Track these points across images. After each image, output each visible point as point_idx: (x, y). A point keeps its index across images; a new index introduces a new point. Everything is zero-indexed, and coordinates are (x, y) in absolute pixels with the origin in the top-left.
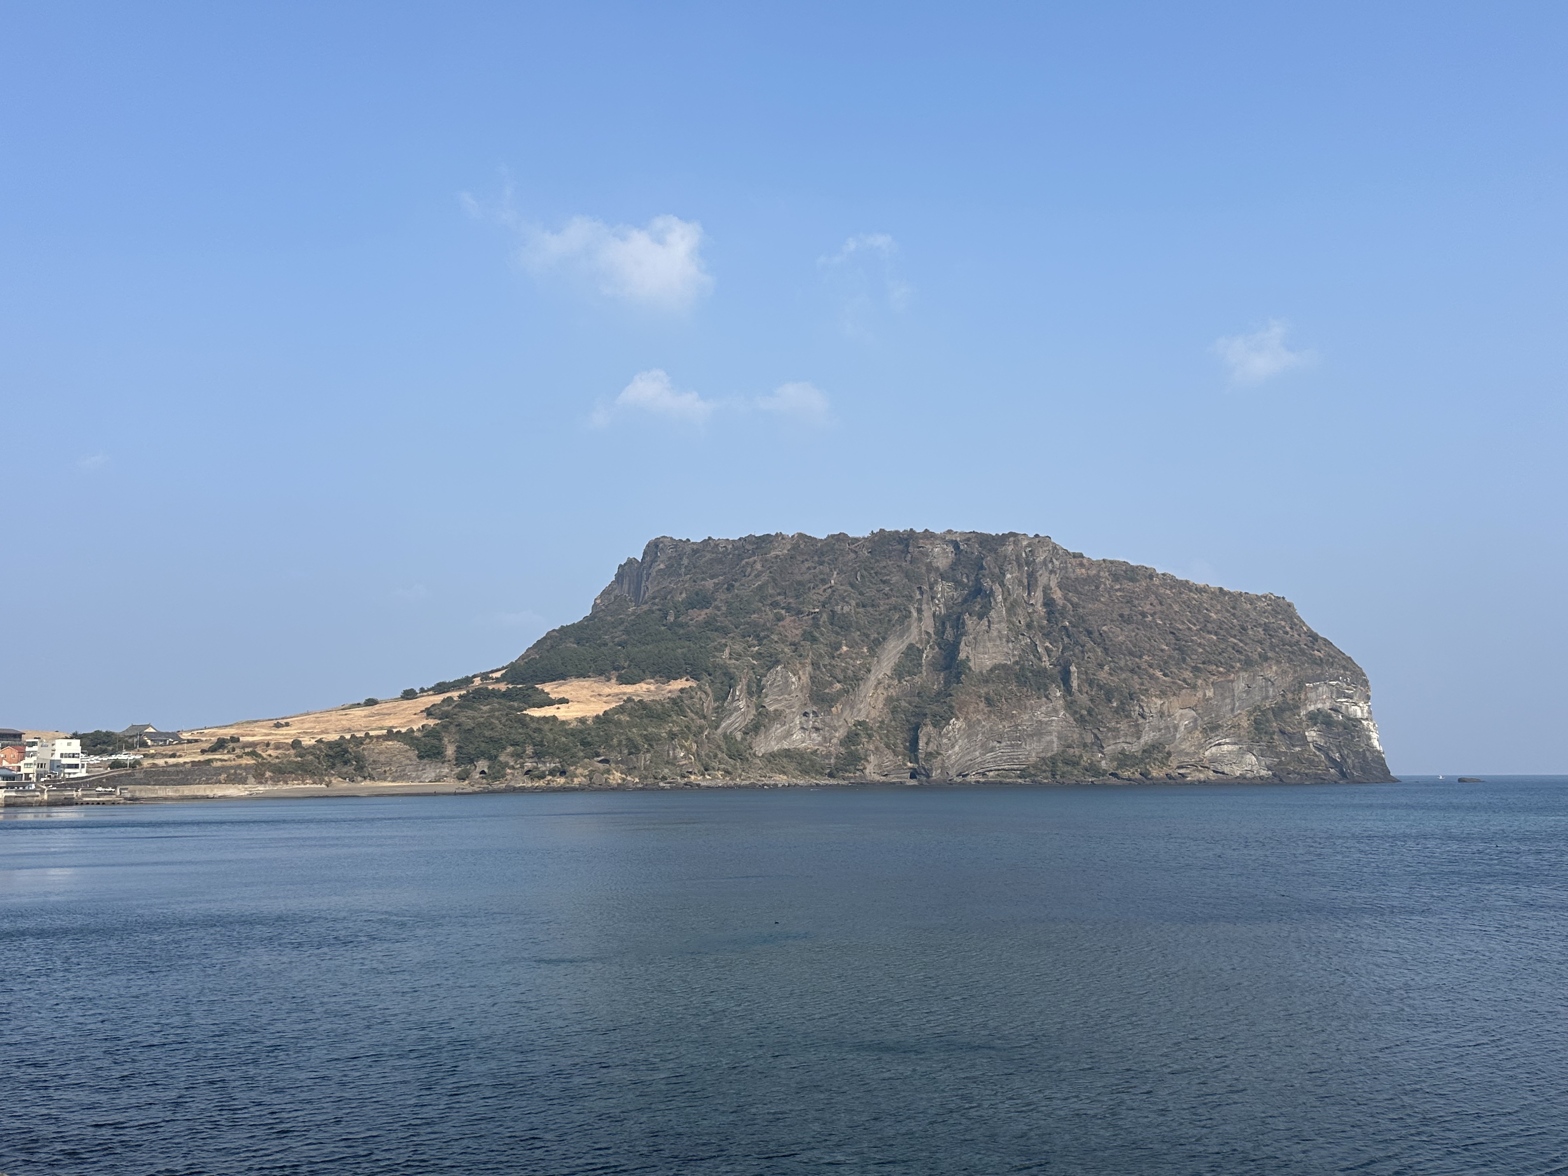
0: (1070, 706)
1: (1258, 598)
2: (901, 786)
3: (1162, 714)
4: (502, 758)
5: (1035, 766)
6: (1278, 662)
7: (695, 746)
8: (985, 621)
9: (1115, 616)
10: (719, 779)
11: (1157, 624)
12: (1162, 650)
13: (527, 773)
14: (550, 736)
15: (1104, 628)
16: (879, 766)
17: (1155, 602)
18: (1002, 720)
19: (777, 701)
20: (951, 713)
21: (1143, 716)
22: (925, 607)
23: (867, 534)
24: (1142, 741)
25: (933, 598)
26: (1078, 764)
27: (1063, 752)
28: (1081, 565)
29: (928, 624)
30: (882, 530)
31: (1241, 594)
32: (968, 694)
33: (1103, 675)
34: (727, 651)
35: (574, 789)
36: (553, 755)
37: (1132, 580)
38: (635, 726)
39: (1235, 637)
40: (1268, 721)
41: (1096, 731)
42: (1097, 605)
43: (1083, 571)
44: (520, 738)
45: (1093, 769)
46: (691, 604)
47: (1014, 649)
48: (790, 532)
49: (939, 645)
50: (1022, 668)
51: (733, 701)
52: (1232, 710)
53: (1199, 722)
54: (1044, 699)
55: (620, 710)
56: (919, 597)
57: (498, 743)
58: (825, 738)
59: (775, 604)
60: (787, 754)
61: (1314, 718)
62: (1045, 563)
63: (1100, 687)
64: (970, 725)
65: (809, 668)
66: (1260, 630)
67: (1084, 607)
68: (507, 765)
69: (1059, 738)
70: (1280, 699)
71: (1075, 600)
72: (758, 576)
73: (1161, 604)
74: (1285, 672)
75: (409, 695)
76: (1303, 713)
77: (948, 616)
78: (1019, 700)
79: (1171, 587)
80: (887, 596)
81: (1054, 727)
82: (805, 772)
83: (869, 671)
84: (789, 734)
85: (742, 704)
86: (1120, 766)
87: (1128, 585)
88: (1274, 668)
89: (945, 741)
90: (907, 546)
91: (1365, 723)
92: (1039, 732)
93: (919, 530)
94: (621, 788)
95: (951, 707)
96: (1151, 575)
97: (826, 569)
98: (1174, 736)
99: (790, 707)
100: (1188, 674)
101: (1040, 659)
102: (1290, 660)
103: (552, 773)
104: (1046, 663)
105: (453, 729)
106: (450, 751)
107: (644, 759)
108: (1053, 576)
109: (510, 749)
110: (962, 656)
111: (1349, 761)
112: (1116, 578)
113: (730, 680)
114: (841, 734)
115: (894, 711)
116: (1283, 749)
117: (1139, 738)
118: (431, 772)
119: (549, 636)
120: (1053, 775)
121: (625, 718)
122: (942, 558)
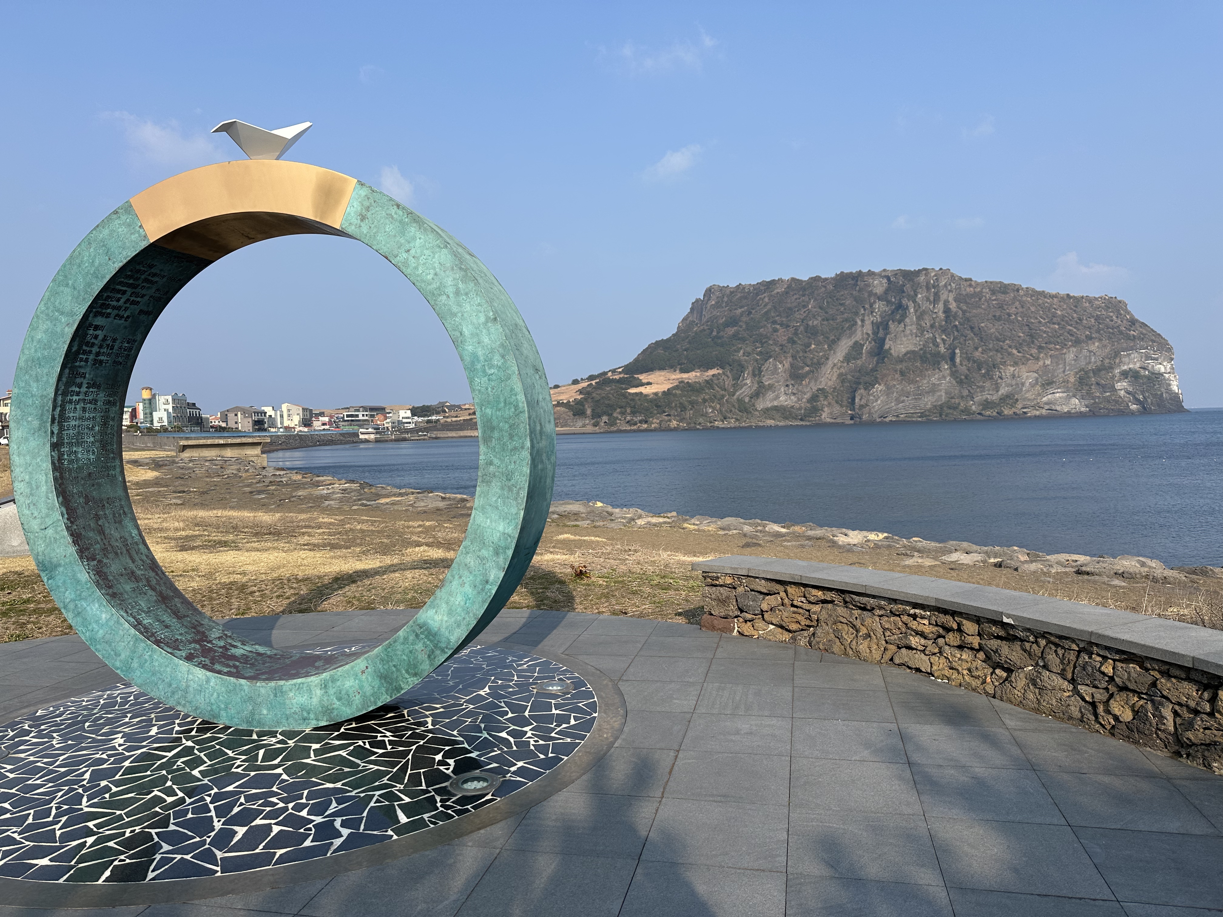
0: (954, 374)
1: (1096, 299)
2: (843, 424)
3: (1013, 376)
4: (615, 415)
5: (929, 410)
6: (1100, 340)
7: (718, 406)
8: (902, 325)
9: (990, 316)
10: (732, 423)
11: (1018, 321)
12: (1019, 337)
13: (628, 422)
14: (639, 403)
15: (983, 325)
16: (831, 413)
17: (1019, 306)
18: (909, 384)
19: (769, 379)
20: (877, 381)
21: (1001, 378)
22: (866, 318)
23: (833, 275)
24: (1000, 393)
25: (872, 312)
26: (957, 408)
27: (948, 401)
28: (970, 285)
29: (868, 328)
30: (842, 273)
31: (1082, 297)
32: (888, 369)
33: (977, 354)
34: (742, 352)
35: (651, 431)
36: (640, 413)
37: (1005, 293)
38: (685, 396)
39: (1071, 325)
40: (1088, 377)
41: (969, 388)
42: (979, 310)
43: (972, 289)
44: (623, 404)
45: (967, 411)
46: (727, 325)
47: (920, 341)
48: (786, 277)
49: (875, 341)
50: (925, 352)
51: (743, 380)
52: (1064, 372)
53: (1040, 380)
54: (937, 370)
55: (676, 387)
56: (863, 312)
57: (612, 407)
58: (799, 399)
59: (774, 322)
60: (776, 408)
61: (1125, 374)
62: (945, 286)
63: (974, 362)
64: (888, 388)
65: (790, 359)
66: (1093, 320)
67: (970, 312)
68: (617, 418)
69: (946, 393)
70: (1099, 363)
71: (965, 308)
72: (765, 306)
73: (1022, 307)
74: (1105, 346)
75: (576, 382)
76: (1117, 371)
77: (881, 323)
78: (921, 372)
79: (1032, 296)
80: (842, 313)
81: (943, 387)
82: (786, 418)
83: (828, 359)
84: (777, 397)
85: (748, 382)
86: (983, 409)
87: (1001, 297)
88: (1097, 344)
89: (871, 398)
90: (857, 281)
91: (1167, 376)
92: (933, 389)
93: (865, 270)
94: (675, 429)
95: (876, 378)
96: (1017, 289)
97: (806, 298)
98: (1021, 389)
99: (778, 382)
100: (1034, 351)
101: (938, 346)
102: (1110, 338)
103: (641, 422)
104: (942, 349)
105: (590, 400)
106: (589, 412)
107: (689, 414)
108: (951, 294)
109: (618, 410)
110: (887, 347)
111: (1149, 400)
112: (993, 292)
113: (742, 368)
114: (808, 396)
115: (843, 381)
116: (1098, 394)
117: (997, 391)
118: (580, 423)
119: (650, 347)
120: (941, 415)
121: (678, 392)
122: (879, 286)
